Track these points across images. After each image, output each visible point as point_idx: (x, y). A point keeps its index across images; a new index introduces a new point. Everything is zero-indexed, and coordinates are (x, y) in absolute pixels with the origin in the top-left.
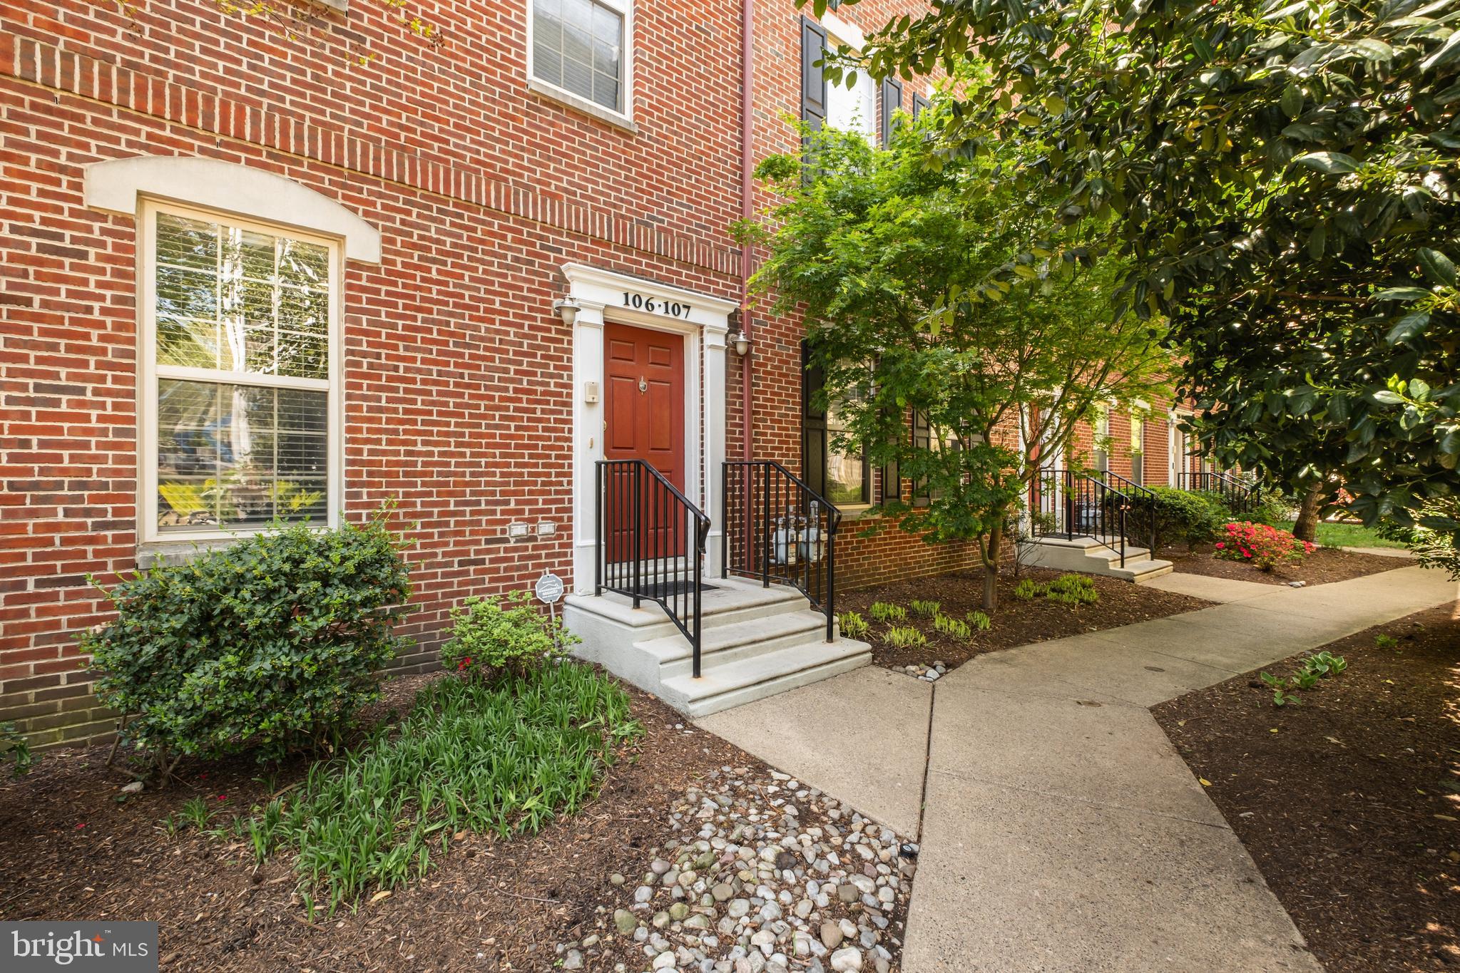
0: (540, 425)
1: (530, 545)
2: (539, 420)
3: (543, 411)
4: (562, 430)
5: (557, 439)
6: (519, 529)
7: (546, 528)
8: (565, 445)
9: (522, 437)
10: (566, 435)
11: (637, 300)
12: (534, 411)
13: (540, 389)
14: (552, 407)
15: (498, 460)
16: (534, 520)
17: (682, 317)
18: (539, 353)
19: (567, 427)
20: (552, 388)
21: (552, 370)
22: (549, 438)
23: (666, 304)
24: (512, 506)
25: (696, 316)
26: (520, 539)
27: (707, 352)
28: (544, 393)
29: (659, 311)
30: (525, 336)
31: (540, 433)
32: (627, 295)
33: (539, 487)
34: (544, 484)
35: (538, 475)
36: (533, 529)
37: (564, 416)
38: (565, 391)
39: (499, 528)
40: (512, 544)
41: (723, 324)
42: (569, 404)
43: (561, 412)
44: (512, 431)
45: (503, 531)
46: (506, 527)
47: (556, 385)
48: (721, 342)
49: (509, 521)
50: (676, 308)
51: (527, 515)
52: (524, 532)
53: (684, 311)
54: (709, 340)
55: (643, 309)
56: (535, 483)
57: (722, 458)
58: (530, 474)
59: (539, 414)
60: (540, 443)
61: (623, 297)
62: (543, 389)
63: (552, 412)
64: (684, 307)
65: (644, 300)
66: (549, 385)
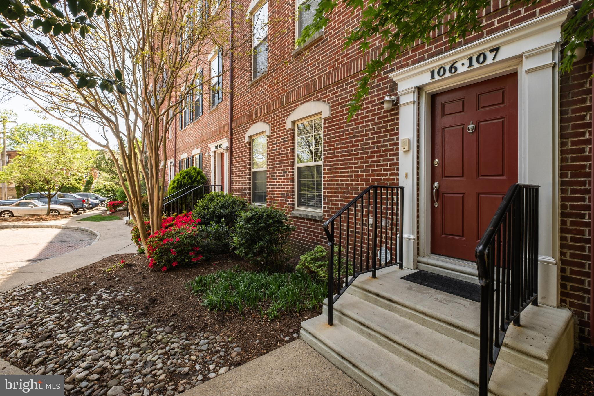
0: (382, 168)
1: (377, 230)
2: (382, 166)
3: (384, 161)
4: (394, 170)
5: (391, 175)
6: (372, 221)
8: (395, 177)
9: (374, 175)
10: (396, 172)
11: (442, 70)
12: (379, 161)
13: (382, 149)
14: (388, 157)
17: (489, 60)
18: (382, 130)
19: (396, 167)
20: (389, 147)
21: (388, 137)
22: (386, 175)
23: (470, 59)
25: (507, 52)
27: (526, 79)
28: (384, 151)
29: (464, 68)
31: (382, 172)
32: (432, 72)
36: (379, 222)
37: (395, 162)
38: (395, 147)
40: (370, 228)
41: (556, 37)
42: (397, 154)
43: (393, 160)
44: (370, 173)
45: (366, 221)
47: (391, 145)
48: (544, 61)
50: (482, 56)
53: (490, 56)
54: (528, 65)
55: (448, 74)
59: (382, 162)
60: (382, 177)
61: (430, 74)
62: (383, 148)
63: (388, 160)
64: (491, 51)
65: (447, 68)
66: (386, 145)
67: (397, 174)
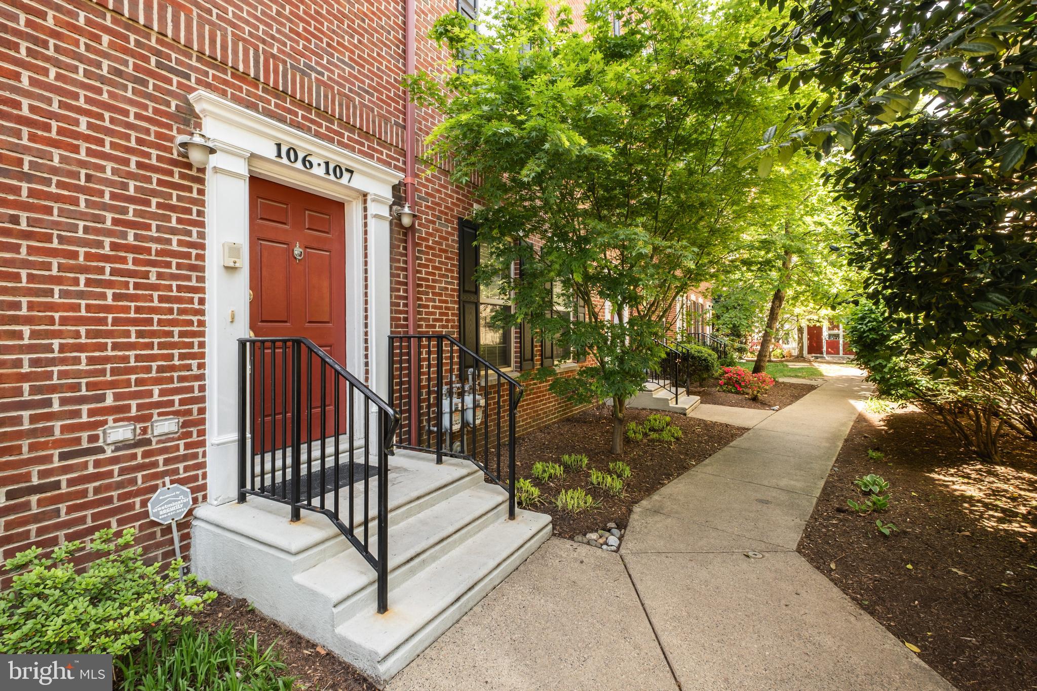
0: (155, 294)
1: (139, 451)
2: (154, 287)
3: (160, 276)
4: (190, 301)
5: (181, 312)
6: (120, 432)
7: (165, 426)
8: (195, 319)
9: (125, 309)
10: (196, 306)
11: (292, 153)
12: (145, 275)
13: (154, 246)
14: (174, 270)
15: (83, 340)
16: (148, 418)
17: (344, 180)
18: (154, 201)
19: (196, 296)
20: (175, 247)
21: (174, 223)
22: (170, 311)
23: (327, 164)
24: (109, 401)
25: (359, 182)
26: (120, 446)
27: (371, 222)
28: (161, 253)
29: (320, 171)
30: (131, 176)
31: (156, 303)
32: (279, 146)
33: (154, 374)
34: (160, 369)
35: (153, 358)
36: (144, 431)
37: (194, 283)
38: (194, 252)
39: (85, 435)
40: (109, 454)
41: (387, 194)
42: (200, 269)
43: (188, 278)
44: (109, 302)
45: (93, 439)
46: (99, 432)
47: (181, 243)
48: (386, 213)
49: (105, 422)
50: (338, 171)
51: (134, 412)
52: (129, 435)
53: (346, 175)
54: (373, 208)
55: (299, 165)
56: (148, 370)
57: (387, 331)
58: (138, 358)
59: (153, 279)
60: (156, 317)
61: (275, 148)
62: (159, 247)
63: (174, 277)
64: (347, 170)
65: (301, 155)
66: (169, 242)
67: (202, 312)
